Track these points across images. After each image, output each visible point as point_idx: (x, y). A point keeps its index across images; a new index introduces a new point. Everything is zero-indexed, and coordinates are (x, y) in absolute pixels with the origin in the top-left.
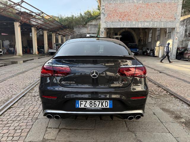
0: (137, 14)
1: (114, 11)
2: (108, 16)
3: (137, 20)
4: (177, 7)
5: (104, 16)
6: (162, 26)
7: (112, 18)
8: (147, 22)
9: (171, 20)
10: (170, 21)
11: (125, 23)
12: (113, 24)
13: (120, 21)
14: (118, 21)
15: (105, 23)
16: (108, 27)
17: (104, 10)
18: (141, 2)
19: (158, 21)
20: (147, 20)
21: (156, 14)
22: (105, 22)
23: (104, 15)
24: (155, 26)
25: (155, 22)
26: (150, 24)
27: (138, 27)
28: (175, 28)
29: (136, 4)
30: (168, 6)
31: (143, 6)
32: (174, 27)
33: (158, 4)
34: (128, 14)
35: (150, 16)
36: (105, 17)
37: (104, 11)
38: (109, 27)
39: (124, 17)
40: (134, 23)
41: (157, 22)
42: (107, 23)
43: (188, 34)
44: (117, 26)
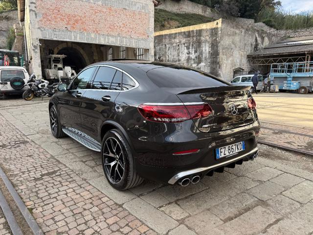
0: (96, 22)
1: (55, 11)
2: (44, 18)
3: (97, 32)
4: (149, 20)
5: (36, 17)
6: (134, 45)
7: (53, 23)
8: (113, 36)
9: (144, 37)
10: (142, 39)
11: (78, 35)
12: (56, 33)
13: (69, 29)
14: (64, 28)
15: (39, 30)
16: (46, 37)
17: (34, 5)
18: (100, 3)
19: (128, 37)
20: (112, 33)
21: (123, 25)
22: (39, 28)
23: (36, 14)
24: (118, 44)
25: (123, 37)
26: (116, 40)
27: (99, 43)
28: (148, 50)
29: (93, 5)
30: (138, 17)
31: (105, 10)
32: (147, 48)
33: (124, 10)
34: (81, 19)
35: (116, 28)
36: (38, 19)
37: (35, 7)
38: (48, 38)
39: (74, 24)
40: (93, 35)
41: (126, 38)
42: (43, 30)
43: (157, 58)
44: (64, 38)
